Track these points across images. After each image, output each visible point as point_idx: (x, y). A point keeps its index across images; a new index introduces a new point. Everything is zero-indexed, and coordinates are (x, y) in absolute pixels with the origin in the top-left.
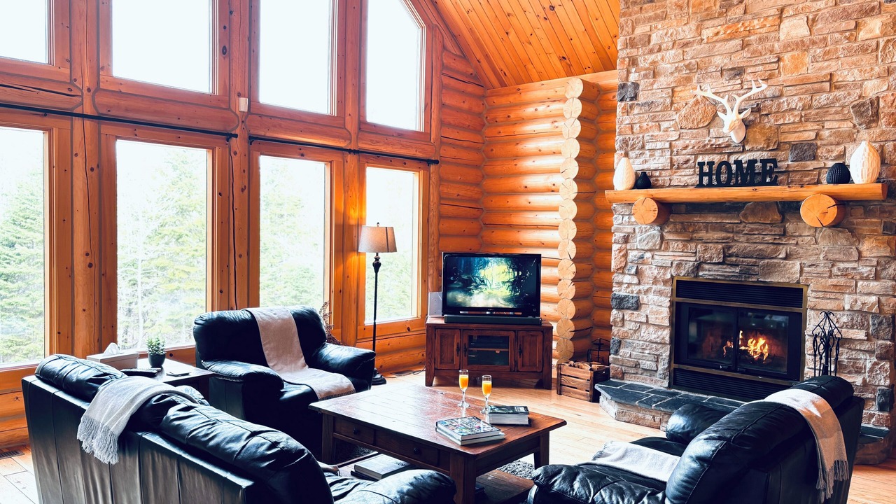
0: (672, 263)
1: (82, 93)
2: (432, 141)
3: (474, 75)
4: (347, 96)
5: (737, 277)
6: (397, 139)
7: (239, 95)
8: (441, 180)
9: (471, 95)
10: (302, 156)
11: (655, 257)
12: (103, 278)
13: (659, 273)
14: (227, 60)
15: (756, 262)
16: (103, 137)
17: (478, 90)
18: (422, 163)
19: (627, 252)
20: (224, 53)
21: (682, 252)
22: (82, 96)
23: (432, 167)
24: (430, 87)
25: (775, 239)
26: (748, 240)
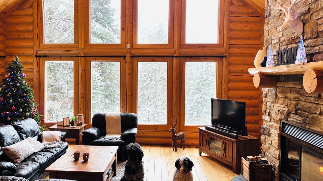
0: (279, 111)
1: (80, 50)
2: (224, 47)
3: (254, 12)
4: (174, 35)
5: (301, 124)
6: (202, 49)
7: (128, 43)
8: (230, 64)
9: (252, 22)
10: (154, 61)
11: (275, 107)
12: (86, 101)
13: (275, 116)
14: (124, 32)
15: (308, 115)
16: (86, 61)
17: (256, 19)
18: (218, 57)
19: (266, 103)
20: (123, 30)
21: (283, 105)
22: (80, 51)
23: (224, 59)
24: (223, 24)
25: (315, 100)
26: (305, 100)
